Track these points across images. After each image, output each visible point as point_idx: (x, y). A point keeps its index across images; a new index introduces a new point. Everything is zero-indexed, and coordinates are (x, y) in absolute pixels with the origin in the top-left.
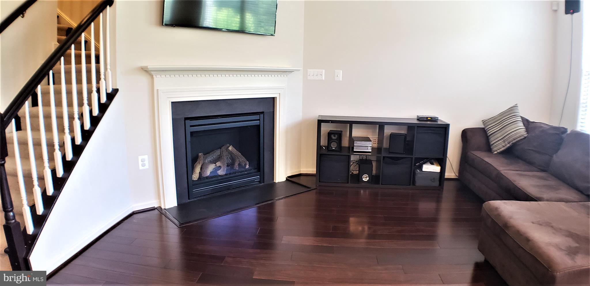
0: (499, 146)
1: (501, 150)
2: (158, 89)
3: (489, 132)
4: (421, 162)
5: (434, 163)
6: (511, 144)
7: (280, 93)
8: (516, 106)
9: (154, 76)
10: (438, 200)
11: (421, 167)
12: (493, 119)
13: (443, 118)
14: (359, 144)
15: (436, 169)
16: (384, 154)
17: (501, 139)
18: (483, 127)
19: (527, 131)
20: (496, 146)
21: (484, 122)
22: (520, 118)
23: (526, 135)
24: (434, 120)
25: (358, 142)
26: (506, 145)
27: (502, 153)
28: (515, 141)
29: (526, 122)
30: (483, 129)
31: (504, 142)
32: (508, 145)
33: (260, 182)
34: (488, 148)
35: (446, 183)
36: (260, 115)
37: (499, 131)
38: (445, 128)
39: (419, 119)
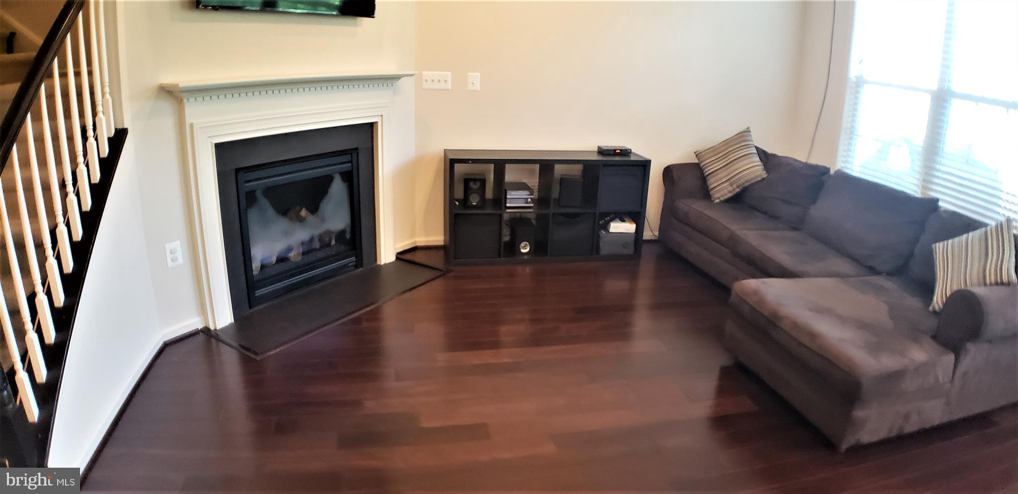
0: (722, 190)
1: (726, 197)
2: (192, 124)
3: (708, 171)
4: (606, 219)
5: (626, 220)
6: (741, 188)
7: (382, 116)
8: (748, 131)
9: (185, 101)
10: (634, 276)
11: (606, 227)
12: (714, 150)
13: (640, 150)
14: (513, 195)
15: (628, 227)
16: (552, 210)
17: (726, 181)
18: (697, 161)
19: (767, 168)
20: (718, 192)
21: (697, 155)
22: (755, 149)
23: (765, 176)
24: (625, 152)
25: (513, 193)
26: (734, 190)
27: (728, 201)
28: (749, 183)
29: (764, 156)
30: (697, 165)
31: (731, 185)
32: (738, 190)
33: (356, 267)
34: (705, 193)
35: (645, 249)
36: (351, 154)
37: (724, 169)
38: (644, 165)
39: (601, 152)
